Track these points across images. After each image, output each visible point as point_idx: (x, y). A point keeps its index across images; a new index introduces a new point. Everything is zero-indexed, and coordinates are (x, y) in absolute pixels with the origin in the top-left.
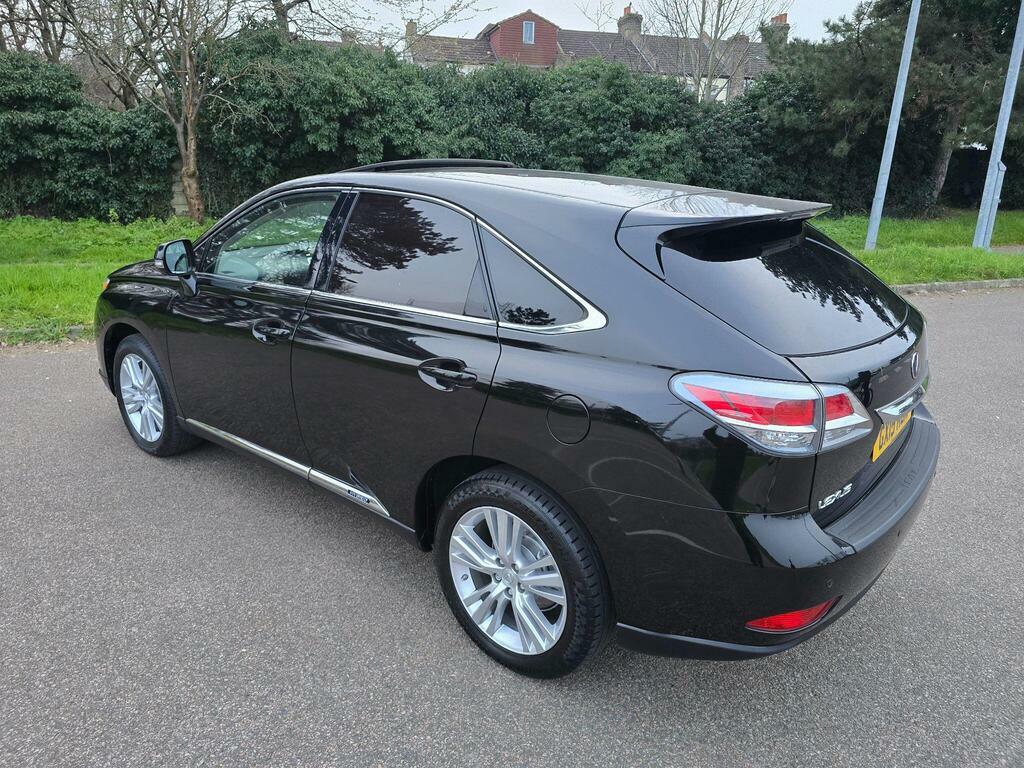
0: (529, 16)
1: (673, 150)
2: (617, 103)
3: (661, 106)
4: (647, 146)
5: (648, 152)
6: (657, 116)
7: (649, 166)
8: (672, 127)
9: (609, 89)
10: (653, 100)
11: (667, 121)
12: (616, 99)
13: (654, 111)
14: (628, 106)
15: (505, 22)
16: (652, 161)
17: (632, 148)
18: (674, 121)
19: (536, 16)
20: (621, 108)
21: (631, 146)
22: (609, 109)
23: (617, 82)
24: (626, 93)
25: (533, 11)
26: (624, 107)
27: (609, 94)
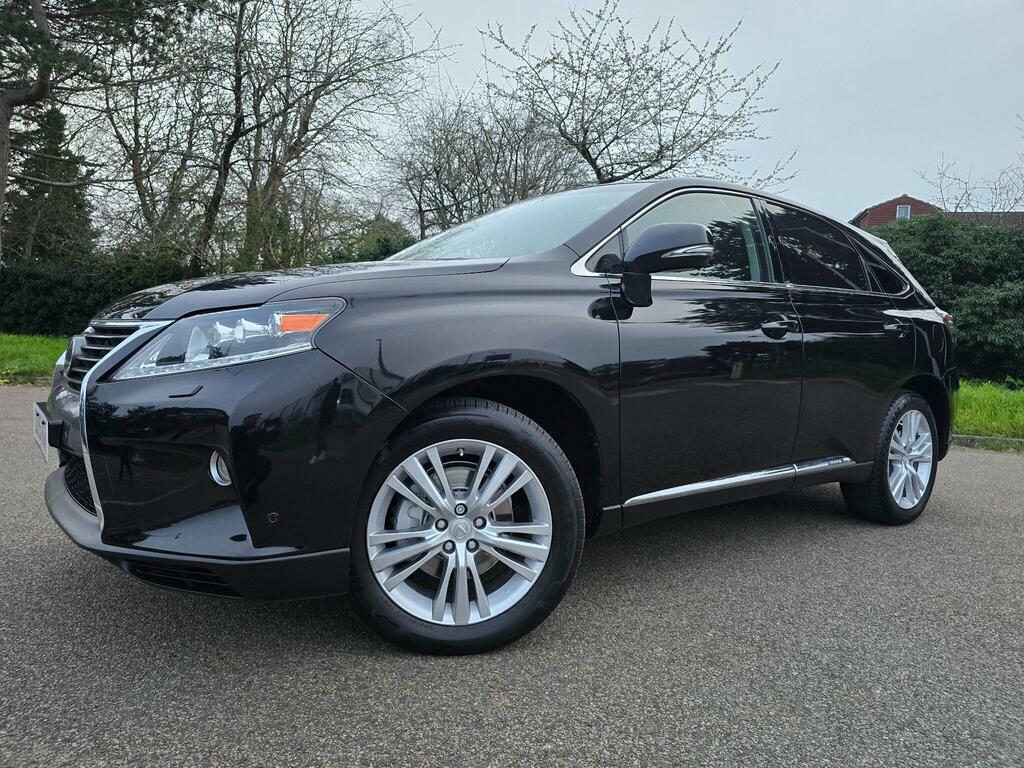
0: (905, 200)
1: (1012, 302)
2: (936, 254)
3: (994, 256)
4: (973, 298)
5: (975, 305)
6: (989, 269)
7: (975, 320)
8: (1011, 280)
9: (925, 241)
10: (982, 251)
11: (1006, 273)
12: (932, 250)
13: (982, 261)
14: (948, 257)
15: (874, 208)
16: (980, 315)
17: (954, 302)
18: (1015, 272)
19: (913, 199)
20: (939, 260)
21: (954, 299)
22: (924, 261)
23: (934, 233)
24: (947, 244)
25: (909, 196)
26: (943, 258)
27: (923, 246)
